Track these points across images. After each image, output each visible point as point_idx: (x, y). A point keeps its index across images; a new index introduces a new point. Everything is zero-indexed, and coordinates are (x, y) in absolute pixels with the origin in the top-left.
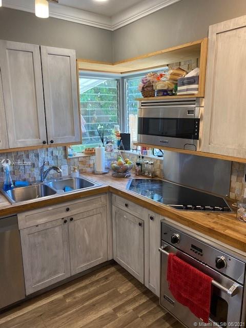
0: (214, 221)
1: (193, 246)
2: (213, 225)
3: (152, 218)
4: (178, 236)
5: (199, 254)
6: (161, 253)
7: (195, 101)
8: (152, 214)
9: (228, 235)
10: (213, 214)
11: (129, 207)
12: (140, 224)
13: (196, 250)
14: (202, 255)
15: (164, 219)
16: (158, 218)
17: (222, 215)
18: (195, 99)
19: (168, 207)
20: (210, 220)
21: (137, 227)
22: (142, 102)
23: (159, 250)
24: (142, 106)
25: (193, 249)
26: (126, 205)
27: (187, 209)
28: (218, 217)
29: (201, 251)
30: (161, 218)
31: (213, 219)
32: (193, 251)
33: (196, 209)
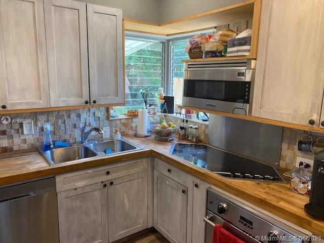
0: (265, 191)
1: (241, 218)
2: (264, 196)
3: (196, 186)
4: (225, 206)
5: (249, 227)
6: (206, 223)
7: (246, 63)
8: (198, 181)
9: (281, 207)
10: (264, 184)
11: (172, 172)
12: (184, 192)
13: (245, 223)
14: (252, 228)
15: (210, 187)
16: (204, 186)
17: (273, 185)
18: (246, 61)
19: (214, 175)
20: (261, 190)
21: (180, 194)
22: (189, 63)
23: (204, 220)
24: (189, 68)
25: (242, 221)
26: (169, 171)
27: (235, 177)
28: (269, 188)
29: (251, 223)
30: (207, 185)
31: (264, 189)
32: (242, 223)
33: (244, 177)
